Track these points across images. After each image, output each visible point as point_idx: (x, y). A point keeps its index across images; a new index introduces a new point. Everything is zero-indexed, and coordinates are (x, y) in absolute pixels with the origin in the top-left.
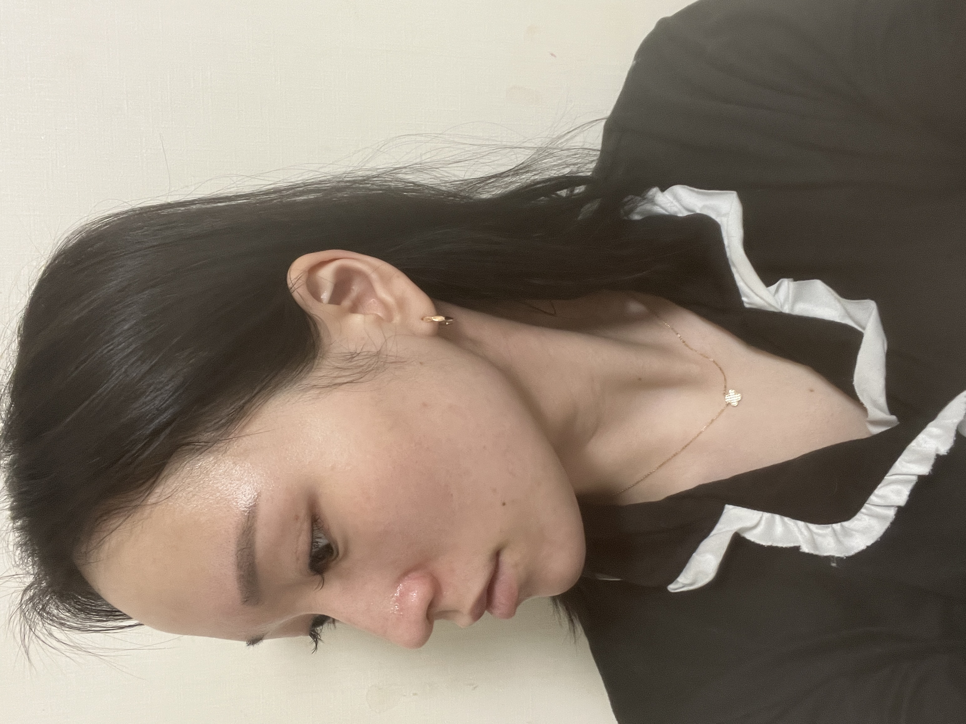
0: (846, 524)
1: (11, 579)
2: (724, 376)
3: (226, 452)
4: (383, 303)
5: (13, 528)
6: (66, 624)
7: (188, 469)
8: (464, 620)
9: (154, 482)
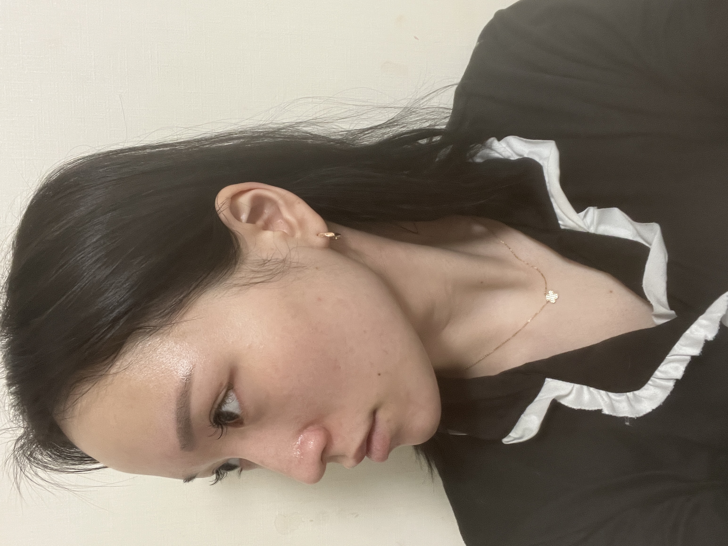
0: (636, 392)
1: (7, 431)
2: (545, 280)
3: (169, 334)
4: (287, 222)
5: (8, 393)
6: (48, 466)
7: (141, 347)
8: (349, 462)
9: (115, 357)
